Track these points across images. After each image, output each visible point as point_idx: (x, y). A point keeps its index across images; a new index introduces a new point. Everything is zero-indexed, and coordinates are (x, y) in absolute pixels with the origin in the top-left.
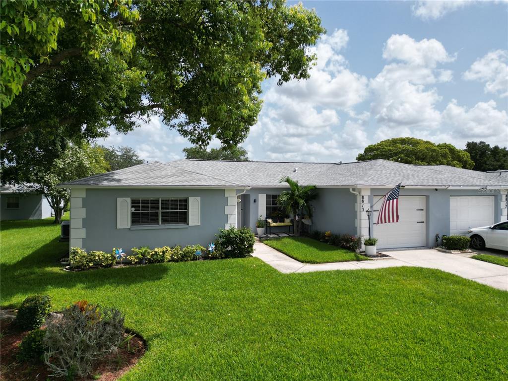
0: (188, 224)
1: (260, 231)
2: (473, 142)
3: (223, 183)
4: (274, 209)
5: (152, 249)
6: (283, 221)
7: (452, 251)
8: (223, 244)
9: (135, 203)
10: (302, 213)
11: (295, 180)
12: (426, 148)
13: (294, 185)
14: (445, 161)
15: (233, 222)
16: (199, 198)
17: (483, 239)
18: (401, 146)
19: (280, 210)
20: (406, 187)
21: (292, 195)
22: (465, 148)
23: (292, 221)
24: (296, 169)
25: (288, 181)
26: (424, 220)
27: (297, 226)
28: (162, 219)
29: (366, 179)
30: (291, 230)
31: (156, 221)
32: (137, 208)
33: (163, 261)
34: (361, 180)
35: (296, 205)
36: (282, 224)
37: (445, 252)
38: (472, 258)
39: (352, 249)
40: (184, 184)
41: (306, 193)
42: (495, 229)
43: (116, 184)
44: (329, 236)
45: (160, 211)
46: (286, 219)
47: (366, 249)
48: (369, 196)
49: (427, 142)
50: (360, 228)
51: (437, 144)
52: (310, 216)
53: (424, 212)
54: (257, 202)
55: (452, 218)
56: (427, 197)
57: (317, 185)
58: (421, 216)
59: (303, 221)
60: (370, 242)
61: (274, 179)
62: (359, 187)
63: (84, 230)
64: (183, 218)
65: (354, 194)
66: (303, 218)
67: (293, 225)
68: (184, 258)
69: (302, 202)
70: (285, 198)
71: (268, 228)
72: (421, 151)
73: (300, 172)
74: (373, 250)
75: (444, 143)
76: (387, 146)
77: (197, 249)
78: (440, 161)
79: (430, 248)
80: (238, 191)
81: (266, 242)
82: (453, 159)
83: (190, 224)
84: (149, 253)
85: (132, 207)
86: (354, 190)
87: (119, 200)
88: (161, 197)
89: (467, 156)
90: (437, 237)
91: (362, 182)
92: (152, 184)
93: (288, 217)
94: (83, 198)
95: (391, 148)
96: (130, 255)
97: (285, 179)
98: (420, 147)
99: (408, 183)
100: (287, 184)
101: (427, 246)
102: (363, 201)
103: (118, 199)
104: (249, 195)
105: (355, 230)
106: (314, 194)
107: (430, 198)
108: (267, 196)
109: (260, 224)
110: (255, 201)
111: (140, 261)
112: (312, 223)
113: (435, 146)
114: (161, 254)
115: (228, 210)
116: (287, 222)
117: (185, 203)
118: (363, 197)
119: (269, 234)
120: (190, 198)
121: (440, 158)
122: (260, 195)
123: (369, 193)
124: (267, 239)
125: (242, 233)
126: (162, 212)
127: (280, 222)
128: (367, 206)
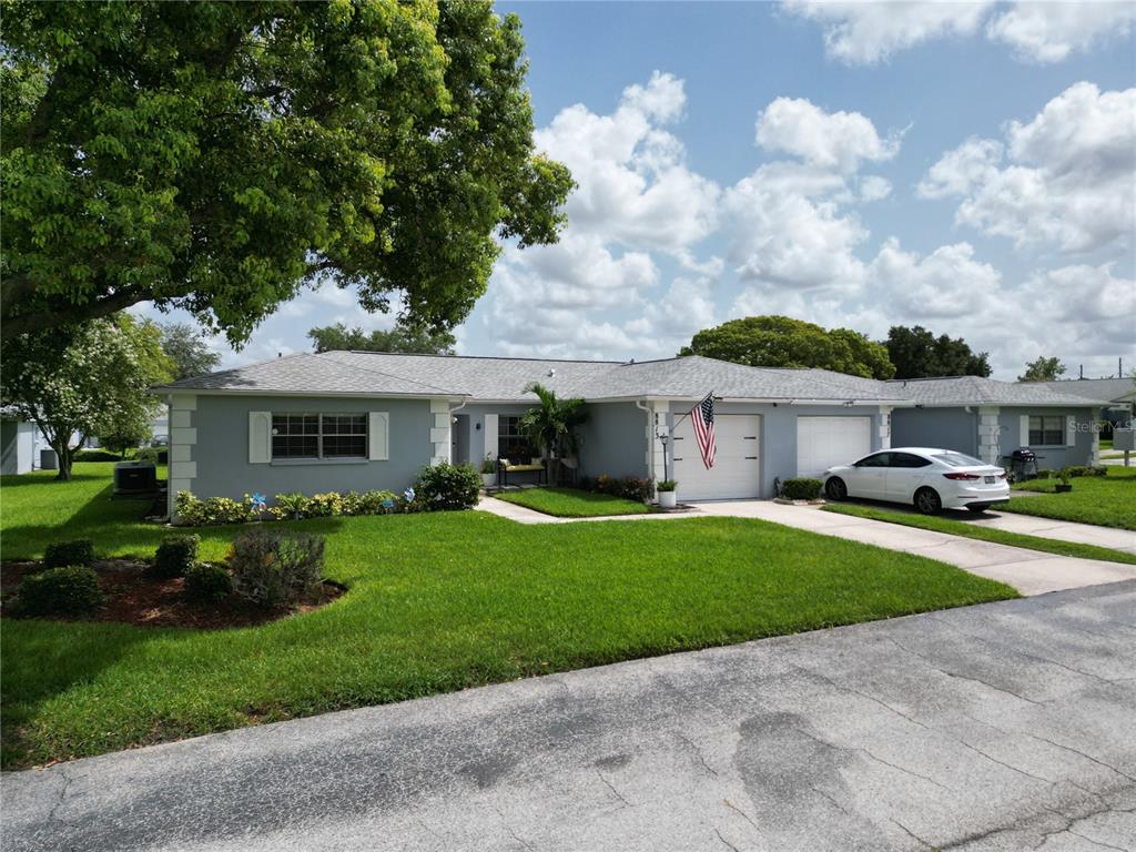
0: (368, 458)
1: (488, 479)
2: (901, 328)
3: (427, 390)
4: (513, 442)
5: (311, 497)
6: (530, 463)
7: (794, 501)
8: (427, 490)
9: (278, 422)
10: (561, 447)
11: (549, 390)
12: (808, 337)
13: (548, 398)
14: (840, 363)
15: (443, 455)
16: (386, 415)
17: (843, 483)
18: (760, 333)
19: (523, 442)
20: (724, 400)
21: (545, 415)
22: (886, 338)
23: (544, 463)
24: (553, 371)
25: (537, 390)
26: (757, 456)
27: (554, 471)
28: (324, 449)
29: (663, 386)
30: (543, 479)
31: (313, 452)
32: (282, 430)
33: (329, 514)
34: (655, 388)
35: (550, 432)
36: (527, 467)
37: (785, 504)
38: (821, 509)
39: (638, 499)
40: (363, 390)
41: (569, 411)
42: (861, 466)
43: (249, 388)
44: (605, 483)
45: (321, 435)
46: (533, 460)
47: (660, 497)
48: (667, 414)
49: (810, 327)
50: (653, 465)
51: (828, 331)
52: (575, 451)
53: (756, 442)
54: (481, 430)
55: (801, 452)
56: (761, 417)
57: (586, 397)
58: (751, 448)
59: (564, 461)
60: (668, 487)
61: (513, 389)
62: (649, 398)
63: (193, 465)
64: (360, 447)
65: (644, 411)
66: (564, 457)
67: (546, 470)
68: (364, 509)
69: (561, 426)
70: (532, 420)
71: (503, 475)
72: (798, 343)
73: (559, 377)
74: (671, 498)
75: (840, 328)
76: (734, 333)
77: (387, 497)
78: (831, 363)
79: (765, 500)
80: (452, 405)
81: (498, 496)
82: (856, 359)
83: (372, 457)
84: (304, 504)
85: (274, 427)
86: (643, 403)
87: (253, 415)
88: (322, 412)
89: (883, 353)
90: (776, 481)
91: (656, 391)
92: (309, 389)
93: (537, 455)
94: (192, 412)
95: (742, 337)
96: (273, 507)
97: (532, 387)
98: (797, 336)
99: (729, 394)
100: (536, 397)
101: (761, 497)
102: (657, 422)
103: (251, 413)
104: (467, 416)
105: (644, 467)
106: (581, 414)
107: (766, 418)
108: (500, 418)
109: (488, 468)
110: (478, 427)
111: (291, 514)
112: (579, 465)
113: (825, 334)
114: (325, 504)
115: (435, 435)
116: (536, 464)
117: (362, 424)
118: (657, 415)
119: (504, 483)
120: (371, 414)
121: (832, 358)
122: (487, 416)
123: (666, 409)
124: (500, 491)
125: (461, 472)
126: (324, 438)
127: (523, 464)
128: (663, 429)
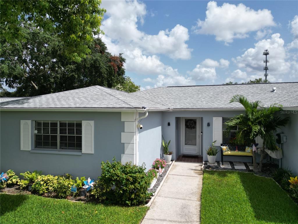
6: (244, 150)
13: (252, 107)
25: (241, 101)
28: (60, 143)
32: (39, 130)
36: (242, 153)
45: (59, 135)
46: (247, 148)
54: (211, 126)
83: (83, 151)
103: (21, 121)
110: (209, 125)
122: (214, 119)
127: (239, 150)
